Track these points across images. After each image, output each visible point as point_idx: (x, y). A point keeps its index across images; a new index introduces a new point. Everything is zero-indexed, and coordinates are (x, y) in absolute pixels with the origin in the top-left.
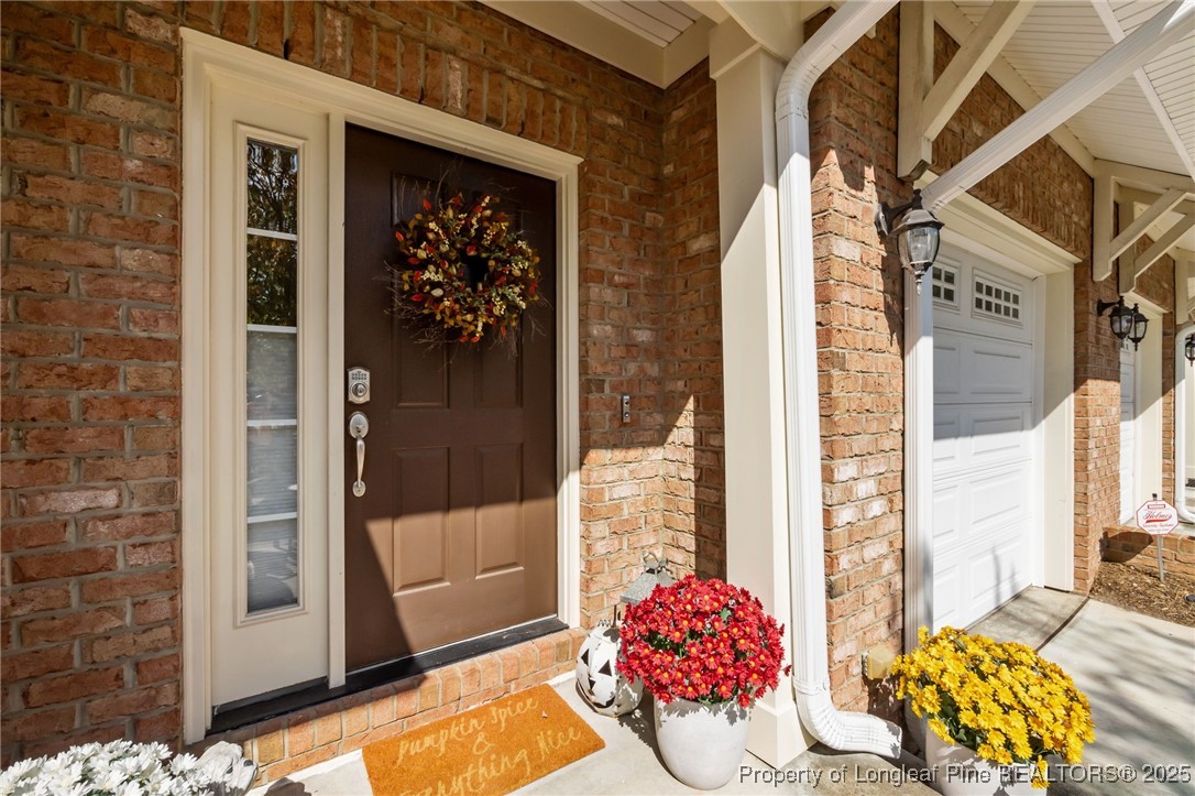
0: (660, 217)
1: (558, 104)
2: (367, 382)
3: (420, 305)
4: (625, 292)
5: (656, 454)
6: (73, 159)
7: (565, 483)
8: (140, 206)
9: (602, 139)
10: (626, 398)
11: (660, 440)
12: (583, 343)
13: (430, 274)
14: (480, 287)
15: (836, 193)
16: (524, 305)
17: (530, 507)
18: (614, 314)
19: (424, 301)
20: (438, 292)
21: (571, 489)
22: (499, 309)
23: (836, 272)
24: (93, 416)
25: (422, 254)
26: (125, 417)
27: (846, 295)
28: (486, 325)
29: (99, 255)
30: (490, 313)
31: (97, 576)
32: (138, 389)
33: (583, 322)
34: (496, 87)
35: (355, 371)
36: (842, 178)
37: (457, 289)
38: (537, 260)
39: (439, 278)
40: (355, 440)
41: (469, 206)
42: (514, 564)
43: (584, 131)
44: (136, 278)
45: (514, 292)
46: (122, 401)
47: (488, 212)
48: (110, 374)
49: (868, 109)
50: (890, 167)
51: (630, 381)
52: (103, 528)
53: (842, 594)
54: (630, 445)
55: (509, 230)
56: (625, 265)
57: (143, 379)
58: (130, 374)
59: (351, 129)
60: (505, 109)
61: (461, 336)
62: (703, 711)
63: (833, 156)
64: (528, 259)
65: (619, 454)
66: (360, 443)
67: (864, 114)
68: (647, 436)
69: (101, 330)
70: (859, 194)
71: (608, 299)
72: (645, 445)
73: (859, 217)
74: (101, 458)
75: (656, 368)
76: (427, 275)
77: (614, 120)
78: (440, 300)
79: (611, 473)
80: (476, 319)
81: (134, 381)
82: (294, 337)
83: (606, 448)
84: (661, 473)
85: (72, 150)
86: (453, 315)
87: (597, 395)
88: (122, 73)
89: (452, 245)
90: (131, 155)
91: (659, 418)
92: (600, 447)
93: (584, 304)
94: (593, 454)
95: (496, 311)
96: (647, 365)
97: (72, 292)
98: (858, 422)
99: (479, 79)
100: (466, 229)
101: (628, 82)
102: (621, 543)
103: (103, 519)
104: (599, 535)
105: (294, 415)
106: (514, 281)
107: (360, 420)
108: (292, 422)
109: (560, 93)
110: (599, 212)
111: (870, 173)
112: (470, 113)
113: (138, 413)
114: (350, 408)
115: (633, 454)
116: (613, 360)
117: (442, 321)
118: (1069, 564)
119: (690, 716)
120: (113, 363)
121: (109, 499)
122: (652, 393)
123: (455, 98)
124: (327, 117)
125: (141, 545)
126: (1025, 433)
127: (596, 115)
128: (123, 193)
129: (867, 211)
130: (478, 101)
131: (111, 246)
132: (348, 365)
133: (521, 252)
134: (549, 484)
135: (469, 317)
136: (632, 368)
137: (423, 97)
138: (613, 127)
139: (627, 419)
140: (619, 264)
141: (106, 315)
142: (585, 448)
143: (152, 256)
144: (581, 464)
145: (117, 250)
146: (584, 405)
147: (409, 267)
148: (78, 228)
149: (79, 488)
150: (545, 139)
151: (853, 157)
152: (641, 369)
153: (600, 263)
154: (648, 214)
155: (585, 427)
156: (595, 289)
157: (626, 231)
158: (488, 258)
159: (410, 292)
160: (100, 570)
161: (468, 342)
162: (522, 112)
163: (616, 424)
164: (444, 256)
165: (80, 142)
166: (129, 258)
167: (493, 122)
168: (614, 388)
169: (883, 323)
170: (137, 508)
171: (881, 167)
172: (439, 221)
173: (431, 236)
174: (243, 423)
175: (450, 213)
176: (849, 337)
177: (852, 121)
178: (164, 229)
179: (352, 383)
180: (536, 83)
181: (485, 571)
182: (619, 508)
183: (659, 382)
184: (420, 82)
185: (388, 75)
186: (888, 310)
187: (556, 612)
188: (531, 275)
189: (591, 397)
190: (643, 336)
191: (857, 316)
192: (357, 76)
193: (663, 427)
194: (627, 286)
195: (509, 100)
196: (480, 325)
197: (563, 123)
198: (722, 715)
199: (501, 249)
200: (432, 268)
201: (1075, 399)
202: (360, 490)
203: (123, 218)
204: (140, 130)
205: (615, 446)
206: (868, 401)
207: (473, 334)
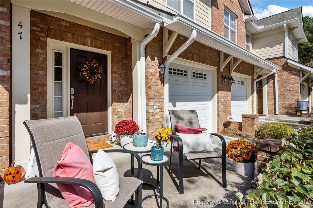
0: (127, 61)
1: (107, 43)
2: (74, 90)
3: (83, 78)
4: (120, 75)
5: (126, 104)
6: (33, 59)
7: (109, 109)
8: (42, 65)
9: (115, 48)
10: (120, 94)
11: (127, 101)
12: (112, 84)
13: (85, 73)
14: (93, 74)
15: (149, 62)
16: (101, 78)
17: (102, 113)
18: (118, 79)
19: (84, 77)
20: (86, 76)
21: (110, 110)
22: (96, 78)
23: (149, 74)
24: (36, 94)
25: (83, 70)
26: (40, 95)
27: (151, 77)
28: (94, 81)
29: (37, 72)
30: (95, 79)
31: (37, 117)
32: (42, 91)
33: (112, 80)
34: (96, 42)
35: (72, 88)
36: (150, 60)
37: (89, 75)
38: (103, 70)
39: (86, 73)
40: (72, 100)
41: (91, 61)
42: (99, 123)
43: (112, 47)
44: (41, 75)
45: (99, 75)
46: (40, 93)
47: (94, 62)
48: (38, 89)
49: (156, 48)
50: (161, 56)
51: (121, 91)
52: (37, 110)
53: (150, 123)
54: (121, 102)
55: (98, 65)
56: (120, 70)
57: (42, 89)
58: (41, 88)
59: (71, 49)
60: (97, 45)
61: (90, 83)
62: (126, 136)
63: (148, 57)
64: (101, 70)
65: (119, 104)
66: (73, 100)
67: (155, 49)
68: (124, 100)
69: (37, 83)
70: (154, 62)
71: (117, 76)
72: (124, 102)
73: (154, 65)
74: (37, 100)
75: (126, 88)
76: (84, 73)
77: (118, 45)
78: (86, 77)
79: (117, 107)
80: (92, 80)
81: (41, 90)
82: (62, 83)
83: (116, 102)
84: (127, 107)
85: (33, 57)
86: (88, 79)
87: (115, 93)
88: (39, 46)
89: (88, 67)
90: (41, 58)
91: (127, 97)
92: (115, 102)
93: (112, 77)
94: (114, 103)
95: (96, 79)
96: (124, 88)
97: (33, 77)
98: (154, 97)
99: (93, 41)
100: (90, 65)
101: (120, 37)
102: (119, 119)
103: (37, 109)
104: (115, 117)
105: (62, 96)
106: (99, 74)
107: (72, 96)
108: (61, 97)
109: (107, 41)
110: (115, 61)
111: (156, 58)
112: (91, 46)
113: (42, 94)
114: (71, 95)
115: (121, 104)
116: (118, 87)
117: (87, 81)
118: (216, 128)
119: (124, 137)
120: (39, 87)
121: (38, 106)
122: (125, 93)
123: (89, 44)
124: (67, 48)
125: (42, 113)
126: (208, 102)
127: (115, 44)
128: (40, 63)
129: (156, 64)
130: (93, 44)
131: (38, 71)
132: (71, 87)
133: (100, 68)
134: (106, 109)
135: (91, 80)
136: (121, 88)
137: (83, 45)
138: (117, 46)
139: (120, 97)
140: (119, 70)
141: (38, 80)
142: (112, 102)
143: (44, 72)
144: (112, 105)
145: (39, 71)
146: (112, 95)
147: (81, 72)
148: (34, 68)
149: (34, 105)
150: (105, 49)
151: (153, 56)
152: (123, 89)
153: (115, 70)
154: (124, 61)
155: (112, 99)
156: (114, 75)
157: (120, 64)
158: (94, 70)
159: (81, 76)
160: (37, 116)
161: (91, 84)
162: (100, 45)
163: (118, 98)
164: (87, 70)
165: (34, 56)
166: (41, 72)
167: (95, 47)
168: (118, 92)
169: (159, 81)
170: (41, 108)
171: (159, 57)
172: (86, 64)
173: (85, 67)
174: (54, 97)
175: (88, 63)
176: (152, 84)
177: (152, 51)
178: (45, 68)
179: (71, 91)
180: (103, 40)
181: (94, 123)
182: (119, 113)
183: (127, 91)
184: (83, 42)
185: (78, 42)
186: (161, 79)
187: (107, 132)
188: (102, 73)
189: (113, 93)
190: (123, 83)
191: (154, 80)
192: (73, 42)
193: (127, 99)
194: (120, 74)
195: (98, 43)
196: (93, 81)
197: (108, 46)
198: (128, 137)
199: (97, 68)
200: (85, 72)
201: (217, 95)
202: (72, 108)
203: (40, 66)
204: (42, 54)
205: (118, 102)
206: (156, 94)
207: (92, 83)
